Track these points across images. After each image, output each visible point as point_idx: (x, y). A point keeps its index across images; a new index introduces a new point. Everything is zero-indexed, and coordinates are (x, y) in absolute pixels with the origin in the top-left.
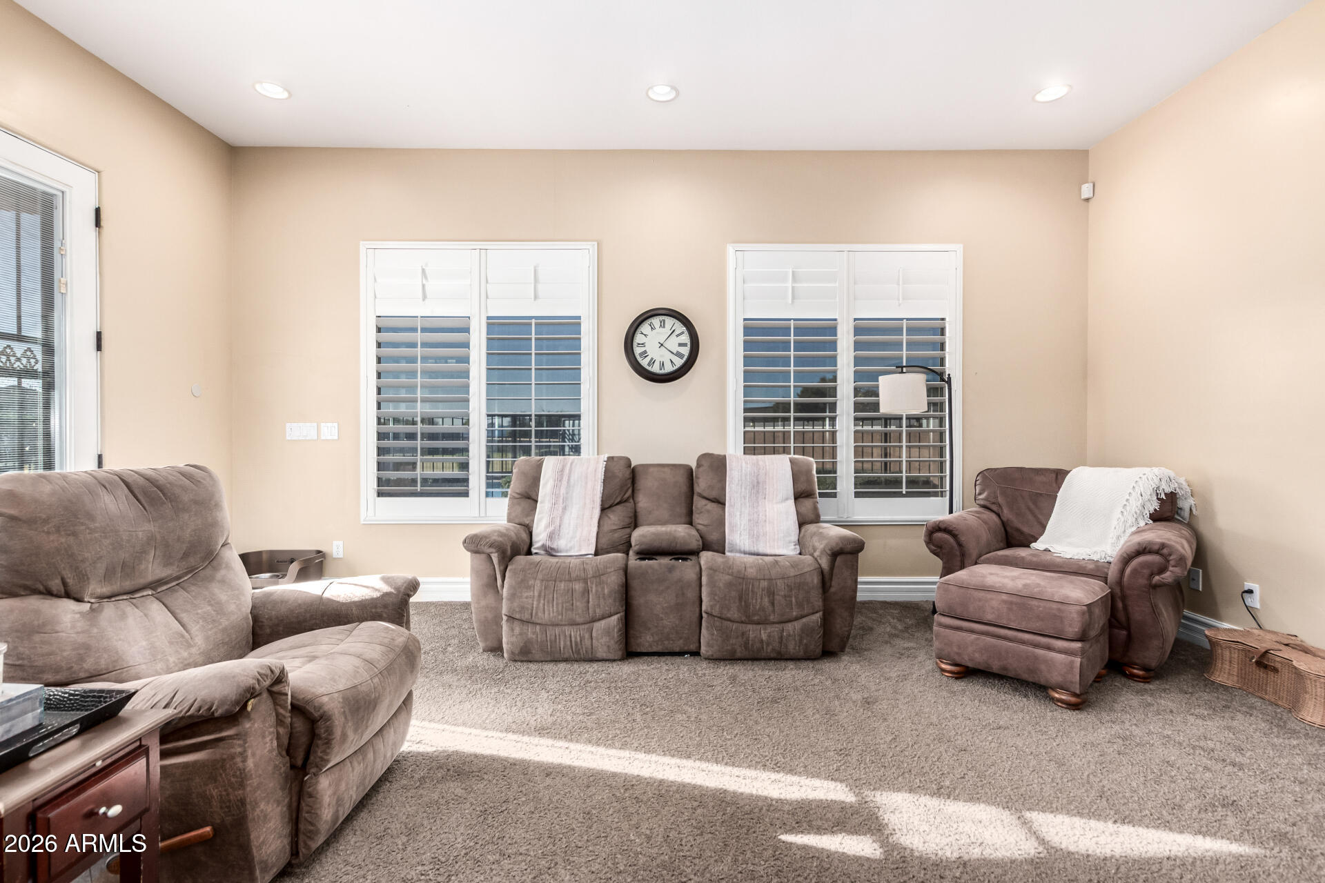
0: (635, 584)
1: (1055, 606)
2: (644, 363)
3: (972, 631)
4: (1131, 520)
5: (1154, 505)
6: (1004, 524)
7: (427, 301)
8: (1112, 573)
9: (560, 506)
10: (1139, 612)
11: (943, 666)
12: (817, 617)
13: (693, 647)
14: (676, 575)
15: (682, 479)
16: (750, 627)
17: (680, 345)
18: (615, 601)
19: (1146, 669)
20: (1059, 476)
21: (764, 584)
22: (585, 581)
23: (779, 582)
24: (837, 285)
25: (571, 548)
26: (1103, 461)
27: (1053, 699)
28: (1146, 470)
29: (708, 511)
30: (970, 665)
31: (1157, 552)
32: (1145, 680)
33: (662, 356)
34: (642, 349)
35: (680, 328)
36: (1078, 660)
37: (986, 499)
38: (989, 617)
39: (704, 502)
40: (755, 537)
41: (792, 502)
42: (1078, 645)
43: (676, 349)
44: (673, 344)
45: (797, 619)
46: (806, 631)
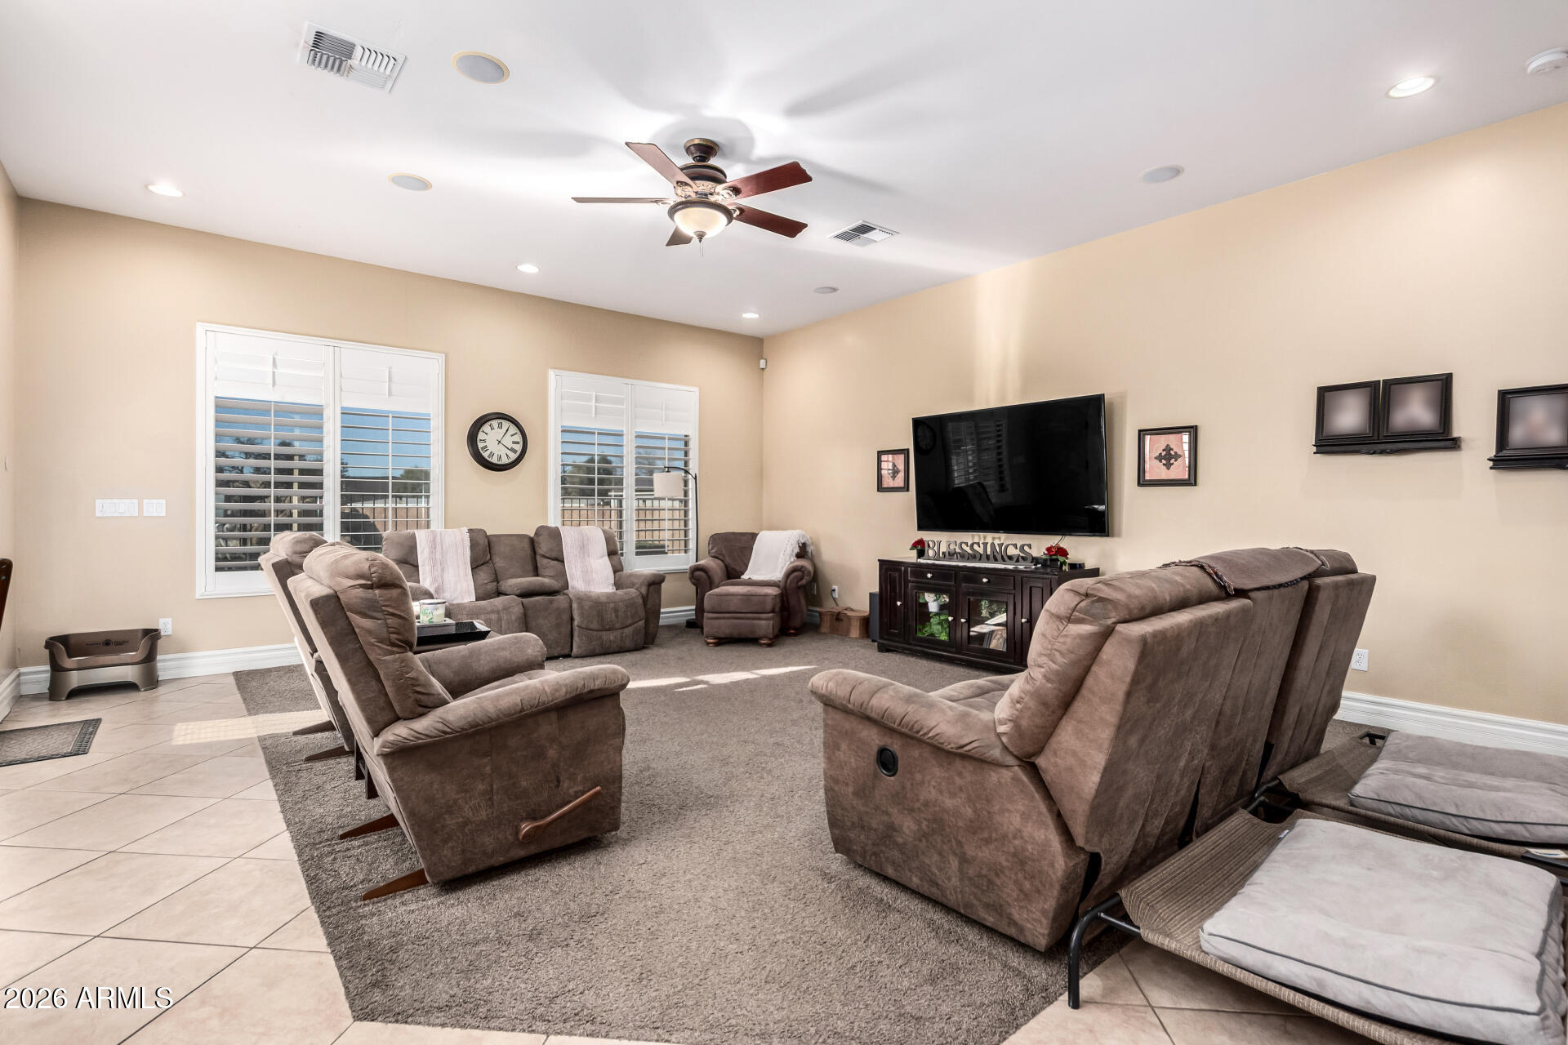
0: (530, 613)
1: (762, 597)
2: (486, 455)
3: (724, 618)
4: (788, 558)
5: (797, 550)
6: (726, 566)
7: (276, 387)
8: (782, 584)
9: (439, 567)
10: (793, 602)
11: (709, 641)
12: (642, 623)
13: (566, 651)
14: (555, 605)
15: (526, 545)
16: (604, 633)
17: (514, 443)
18: (519, 624)
19: (795, 629)
20: (754, 536)
21: (612, 605)
22: (498, 612)
23: (620, 603)
24: (624, 406)
25: (455, 599)
26: (771, 528)
27: (761, 645)
28: (793, 531)
29: (552, 566)
30: (722, 636)
31: (800, 570)
32: (795, 635)
33: (499, 451)
34: (484, 445)
35: (513, 429)
36: (771, 622)
37: (716, 552)
38: (732, 609)
39: (546, 560)
40: (588, 582)
41: (607, 558)
42: (771, 615)
43: (510, 445)
44: (508, 441)
45: (630, 625)
46: (637, 632)
